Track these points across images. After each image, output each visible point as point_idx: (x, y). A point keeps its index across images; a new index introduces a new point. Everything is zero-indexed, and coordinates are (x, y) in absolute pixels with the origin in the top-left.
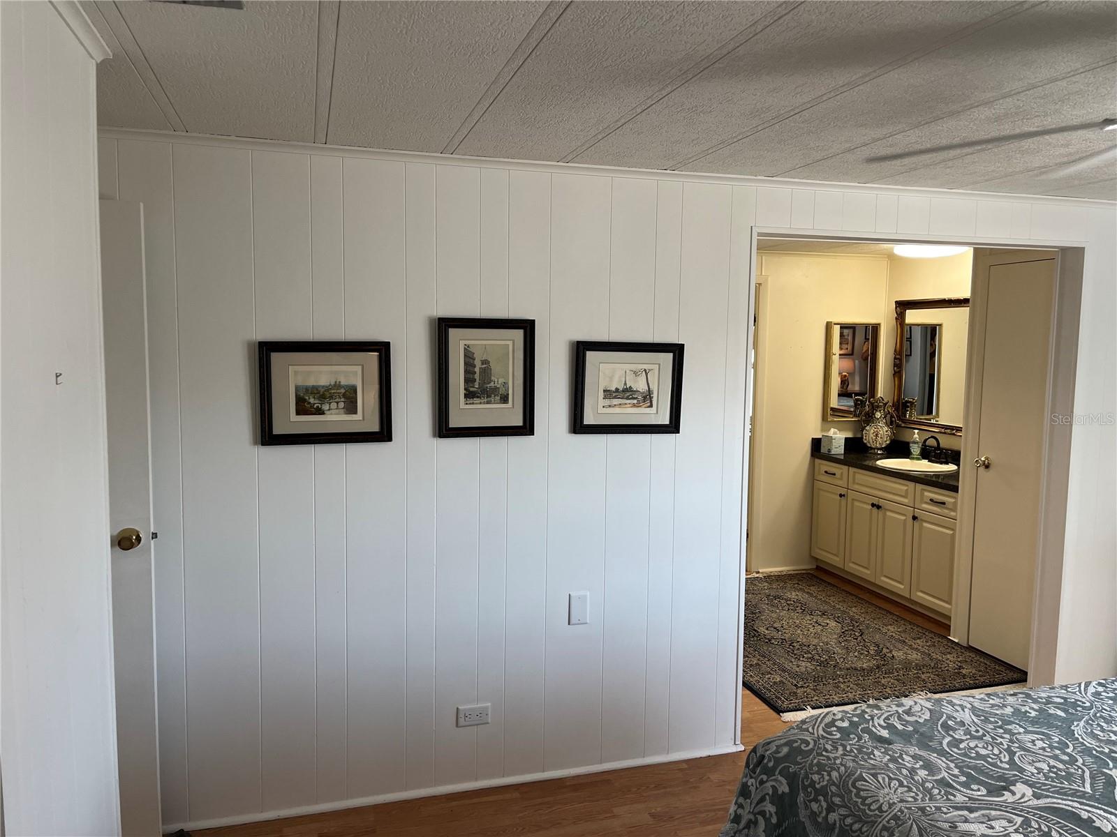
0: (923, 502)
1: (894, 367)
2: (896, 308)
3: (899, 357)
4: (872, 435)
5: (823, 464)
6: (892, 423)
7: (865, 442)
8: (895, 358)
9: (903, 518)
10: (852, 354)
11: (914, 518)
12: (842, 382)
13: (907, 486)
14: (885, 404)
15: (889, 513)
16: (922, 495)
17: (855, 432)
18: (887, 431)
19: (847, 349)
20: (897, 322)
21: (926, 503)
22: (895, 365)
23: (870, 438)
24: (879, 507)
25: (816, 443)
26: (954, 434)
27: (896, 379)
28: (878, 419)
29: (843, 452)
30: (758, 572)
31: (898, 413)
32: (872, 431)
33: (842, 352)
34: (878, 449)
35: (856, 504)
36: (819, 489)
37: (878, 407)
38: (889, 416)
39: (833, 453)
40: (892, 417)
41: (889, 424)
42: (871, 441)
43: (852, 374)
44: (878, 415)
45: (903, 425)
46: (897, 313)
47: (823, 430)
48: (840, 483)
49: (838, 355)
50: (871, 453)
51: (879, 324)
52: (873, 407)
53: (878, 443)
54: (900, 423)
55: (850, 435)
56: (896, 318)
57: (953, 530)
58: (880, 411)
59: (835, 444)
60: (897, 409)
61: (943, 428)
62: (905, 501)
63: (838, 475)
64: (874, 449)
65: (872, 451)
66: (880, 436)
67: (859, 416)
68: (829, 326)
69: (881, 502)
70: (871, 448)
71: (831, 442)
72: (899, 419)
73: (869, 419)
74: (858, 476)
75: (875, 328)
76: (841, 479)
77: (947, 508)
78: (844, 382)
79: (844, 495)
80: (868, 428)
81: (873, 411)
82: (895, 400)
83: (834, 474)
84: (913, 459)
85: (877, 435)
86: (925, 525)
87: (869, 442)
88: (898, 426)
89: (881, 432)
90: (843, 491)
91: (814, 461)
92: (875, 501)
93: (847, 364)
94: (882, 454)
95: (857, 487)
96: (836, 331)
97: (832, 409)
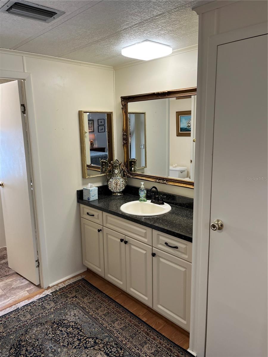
0: (158, 243)
1: (123, 140)
2: (122, 101)
3: (126, 134)
4: (114, 185)
5: (85, 208)
6: (124, 175)
7: (110, 189)
8: (123, 135)
9: (145, 252)
10: (94, 132)
11: (154, 255)
12: (91, 144)
13: (146, 230)
14: (120, 164)
15: (133, 247)
16: (158, 239)
17: (103, 183)
18: (122, 181)
19: (92, 129)
20: (123, 111)
21: (162, 245)
22: (124, 139)
23: (113, 187)
24: (126, 242)
25: (80, 194)
26: (165, 183)
27: (125, 148)
28: (116, 174)
29: (97, 198)
30: (49, 288)
31: (128, 169)
32: (114, 182)
33: (90, 131)
34: (118, 193)
35: (109, 236)
36: (84, 224)
37: (116, 166)
38: (122, 171)
39: (91, 200)
40: (124, 172)
41: (123, 176)
42: (114, 188)
43: (94, 140)
44: (116, 171)
45: (131, 177)
46: (122, 105)
47: (84, 184)
48: (98, 221)
49: (88, 133)
50: (114, 196)
51: (112, 113)
52: (113, 167)
53: (118, 189)
54: (129, 175)
55: (100, 184)
56: (122, 109)
57: (186, 268)
58: (117, 169)
59: (92, 194)
60: (127, 167)
61: (157, 179)
62: (146, 240)
63: (96, 216)
64: (116, 193)
65: (115, 194)
66: (118, 184)
67: (105, 173)
68: (80, 114)
69: (127, 239)
70: (114, 193)
71: (89, 193)
72: (129, 173)
73: (111, 174)
74: (109, 218)
75: (109, 115)
76: (98, 218)
77: (179, 251)
78: (92, 144)
79: (101, 230)
80: (111, 180)
81: (113, 169)
82: (125, 161)
83: (93, 215)
84: (141, 200)
85: (117, 184)
86: (161, 260)
87: (112, 189)
88: (128, 177)
89: (119, 182)
90: (100, 227)
91: (80, 205)
92: (123, 237)
93: (92, 136)
94: (121, 195)
95: (108, 225)
96: (86, 117)
97: (88, 166)
